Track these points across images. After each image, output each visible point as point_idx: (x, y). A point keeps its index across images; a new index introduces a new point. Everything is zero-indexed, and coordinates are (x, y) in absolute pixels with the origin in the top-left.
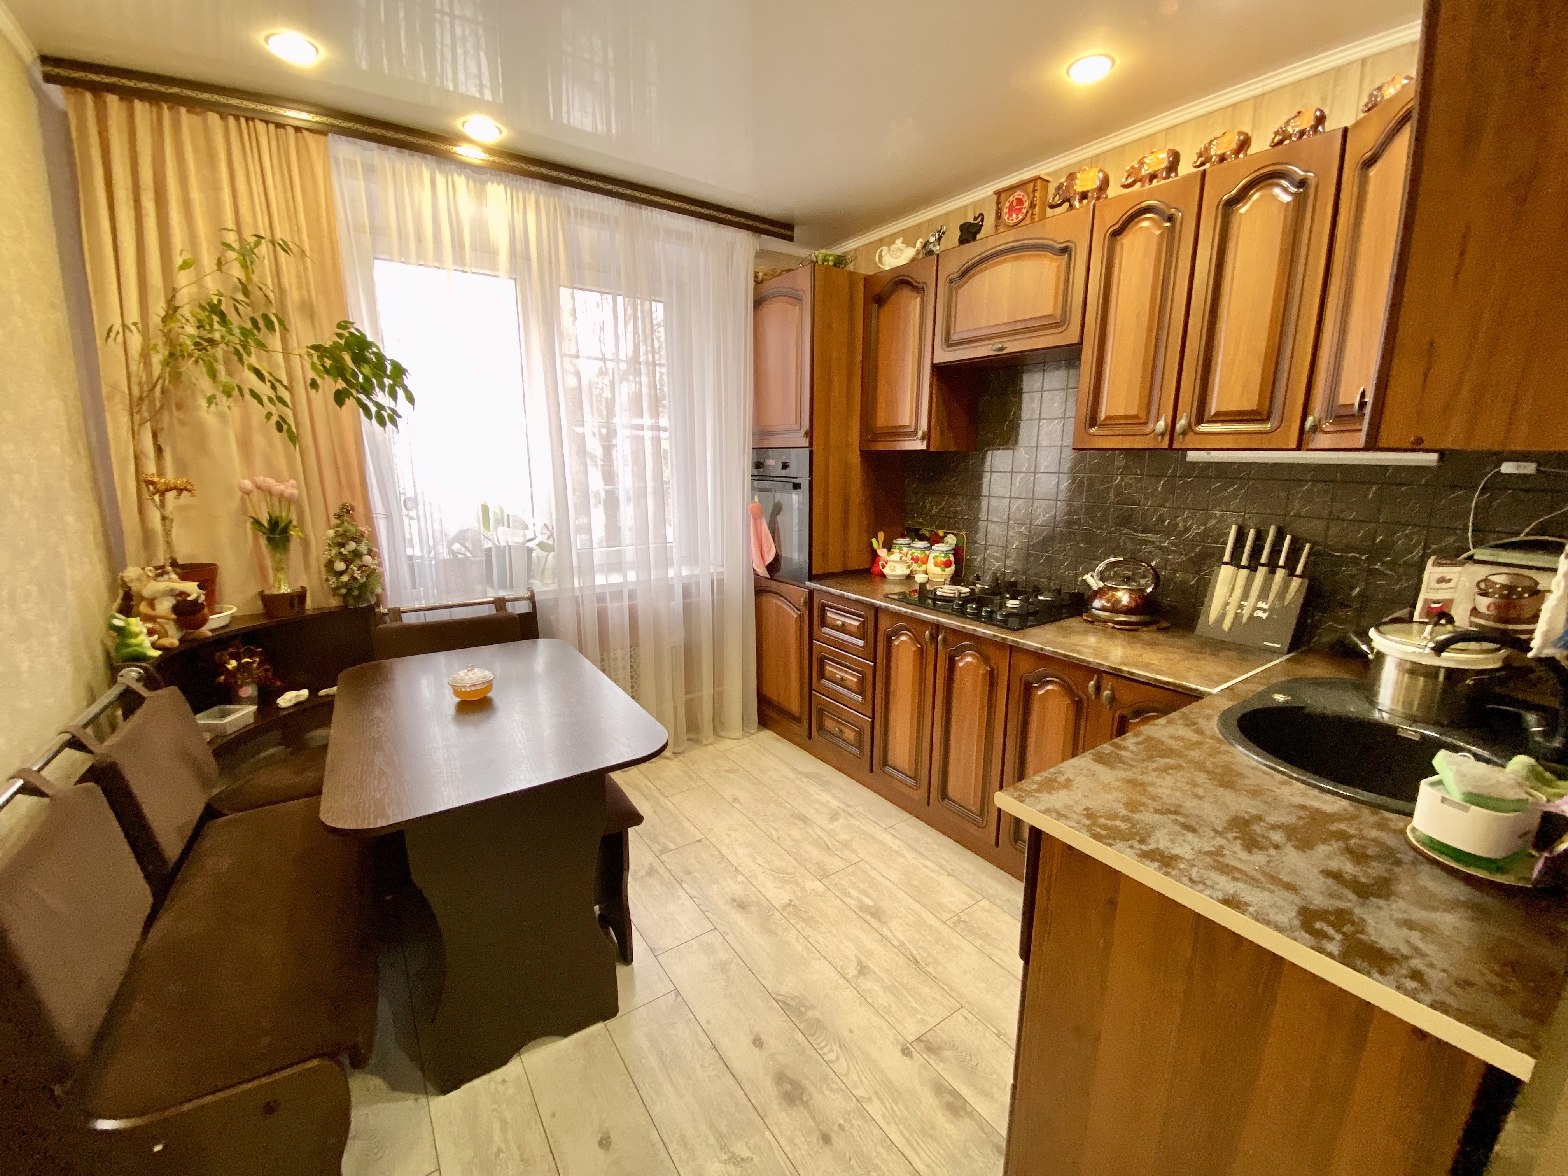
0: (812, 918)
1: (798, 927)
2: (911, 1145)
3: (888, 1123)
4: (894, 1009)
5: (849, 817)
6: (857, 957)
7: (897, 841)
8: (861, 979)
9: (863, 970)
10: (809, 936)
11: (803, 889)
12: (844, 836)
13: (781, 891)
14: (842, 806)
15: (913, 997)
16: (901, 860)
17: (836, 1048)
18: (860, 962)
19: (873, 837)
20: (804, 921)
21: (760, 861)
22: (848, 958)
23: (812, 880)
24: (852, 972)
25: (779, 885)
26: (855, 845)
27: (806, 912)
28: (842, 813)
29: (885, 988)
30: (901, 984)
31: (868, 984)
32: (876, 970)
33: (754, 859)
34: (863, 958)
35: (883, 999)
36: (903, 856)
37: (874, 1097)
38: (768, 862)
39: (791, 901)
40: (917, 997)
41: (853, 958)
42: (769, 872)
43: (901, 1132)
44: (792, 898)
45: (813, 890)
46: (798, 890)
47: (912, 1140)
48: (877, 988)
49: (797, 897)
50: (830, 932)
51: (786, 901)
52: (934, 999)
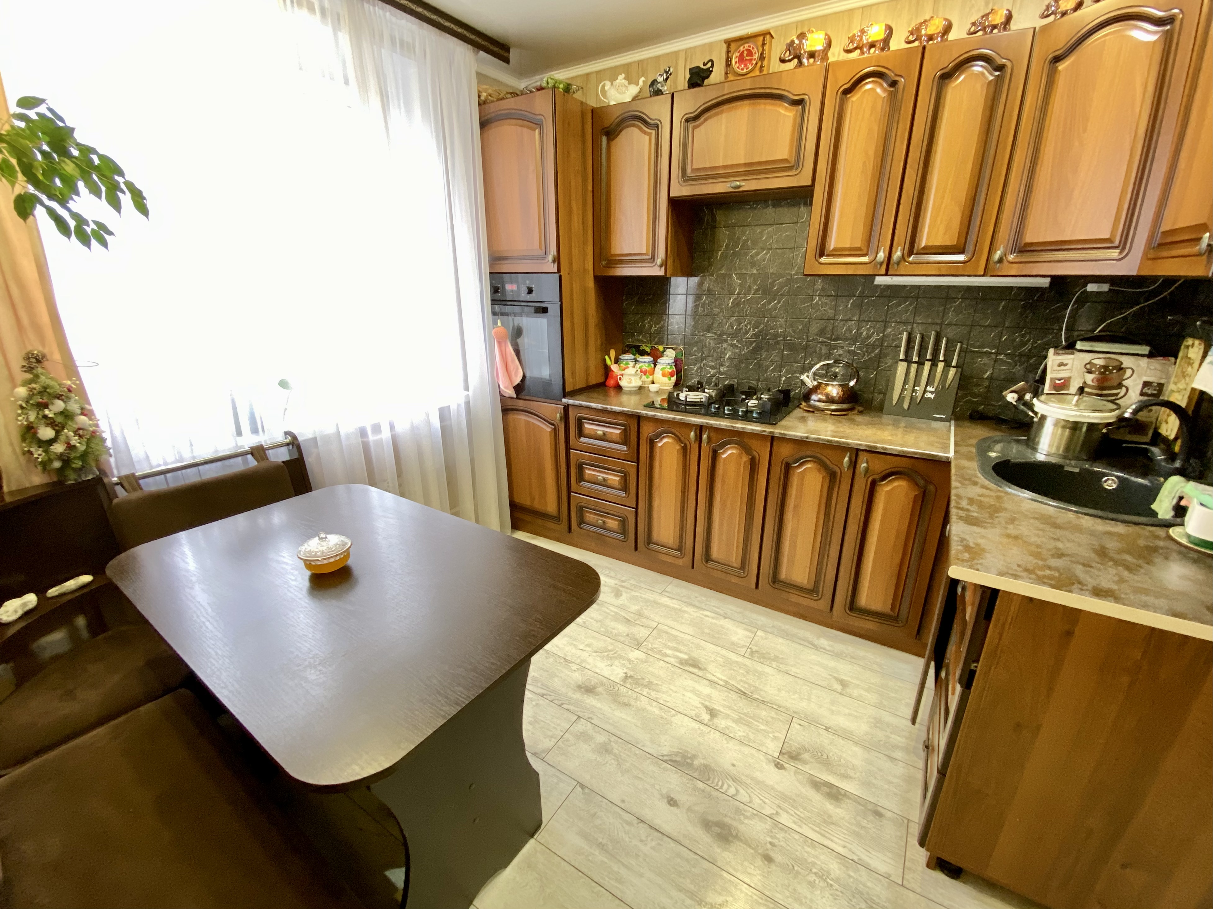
0: (650, 682)
1: (645, 693)
2: (824, 836)
3: (800, 826)
4: (752, 736)
5: (629, 591)
6: (702, 704)
7: (674, 601)
8: (715, 721)
9: (713, 713)
10: (657, 698)
11: (629, 661)
12: (634, 608)
13: (613, 667)
14: (619, 583)
15: (759, 722)
16: (686, 615)
17: (731, 782)
18: (706, 707)
19: (655, 602)
20: (646, 686)
21: (582, 647)
22: (697, 707)
23: (631, 650)
24: (706, 717)
25: (609, 663)
26: (646, 613)
27: (643, 679)
28: (621, 589)
29: (737, 722)
30: (744, 714)
31: (721, 723)
32: (721, 709)
33: (575, 646)
34: (707, 703)
35: (740, 731)
36: (685, 612)
37: (779, 811)
38: (588, 645)
39: (626, 673)
40: (761, 721)
41: (699, 706)
42: (594, 654)
43: (813, 829)
44: (625, 670)
45: (637, 659)
46: (626, 662)
47: (823, 832)
48: (730, 723)
49: (627, 668)
50: (671, 690)
51: (622, 675)
52: (773, 718)
